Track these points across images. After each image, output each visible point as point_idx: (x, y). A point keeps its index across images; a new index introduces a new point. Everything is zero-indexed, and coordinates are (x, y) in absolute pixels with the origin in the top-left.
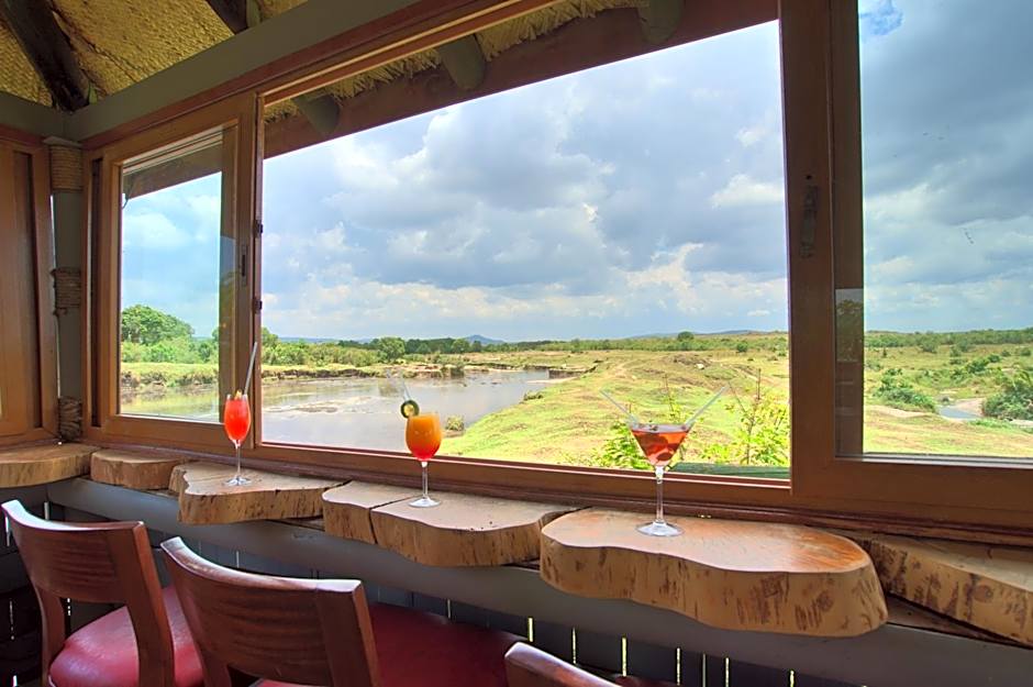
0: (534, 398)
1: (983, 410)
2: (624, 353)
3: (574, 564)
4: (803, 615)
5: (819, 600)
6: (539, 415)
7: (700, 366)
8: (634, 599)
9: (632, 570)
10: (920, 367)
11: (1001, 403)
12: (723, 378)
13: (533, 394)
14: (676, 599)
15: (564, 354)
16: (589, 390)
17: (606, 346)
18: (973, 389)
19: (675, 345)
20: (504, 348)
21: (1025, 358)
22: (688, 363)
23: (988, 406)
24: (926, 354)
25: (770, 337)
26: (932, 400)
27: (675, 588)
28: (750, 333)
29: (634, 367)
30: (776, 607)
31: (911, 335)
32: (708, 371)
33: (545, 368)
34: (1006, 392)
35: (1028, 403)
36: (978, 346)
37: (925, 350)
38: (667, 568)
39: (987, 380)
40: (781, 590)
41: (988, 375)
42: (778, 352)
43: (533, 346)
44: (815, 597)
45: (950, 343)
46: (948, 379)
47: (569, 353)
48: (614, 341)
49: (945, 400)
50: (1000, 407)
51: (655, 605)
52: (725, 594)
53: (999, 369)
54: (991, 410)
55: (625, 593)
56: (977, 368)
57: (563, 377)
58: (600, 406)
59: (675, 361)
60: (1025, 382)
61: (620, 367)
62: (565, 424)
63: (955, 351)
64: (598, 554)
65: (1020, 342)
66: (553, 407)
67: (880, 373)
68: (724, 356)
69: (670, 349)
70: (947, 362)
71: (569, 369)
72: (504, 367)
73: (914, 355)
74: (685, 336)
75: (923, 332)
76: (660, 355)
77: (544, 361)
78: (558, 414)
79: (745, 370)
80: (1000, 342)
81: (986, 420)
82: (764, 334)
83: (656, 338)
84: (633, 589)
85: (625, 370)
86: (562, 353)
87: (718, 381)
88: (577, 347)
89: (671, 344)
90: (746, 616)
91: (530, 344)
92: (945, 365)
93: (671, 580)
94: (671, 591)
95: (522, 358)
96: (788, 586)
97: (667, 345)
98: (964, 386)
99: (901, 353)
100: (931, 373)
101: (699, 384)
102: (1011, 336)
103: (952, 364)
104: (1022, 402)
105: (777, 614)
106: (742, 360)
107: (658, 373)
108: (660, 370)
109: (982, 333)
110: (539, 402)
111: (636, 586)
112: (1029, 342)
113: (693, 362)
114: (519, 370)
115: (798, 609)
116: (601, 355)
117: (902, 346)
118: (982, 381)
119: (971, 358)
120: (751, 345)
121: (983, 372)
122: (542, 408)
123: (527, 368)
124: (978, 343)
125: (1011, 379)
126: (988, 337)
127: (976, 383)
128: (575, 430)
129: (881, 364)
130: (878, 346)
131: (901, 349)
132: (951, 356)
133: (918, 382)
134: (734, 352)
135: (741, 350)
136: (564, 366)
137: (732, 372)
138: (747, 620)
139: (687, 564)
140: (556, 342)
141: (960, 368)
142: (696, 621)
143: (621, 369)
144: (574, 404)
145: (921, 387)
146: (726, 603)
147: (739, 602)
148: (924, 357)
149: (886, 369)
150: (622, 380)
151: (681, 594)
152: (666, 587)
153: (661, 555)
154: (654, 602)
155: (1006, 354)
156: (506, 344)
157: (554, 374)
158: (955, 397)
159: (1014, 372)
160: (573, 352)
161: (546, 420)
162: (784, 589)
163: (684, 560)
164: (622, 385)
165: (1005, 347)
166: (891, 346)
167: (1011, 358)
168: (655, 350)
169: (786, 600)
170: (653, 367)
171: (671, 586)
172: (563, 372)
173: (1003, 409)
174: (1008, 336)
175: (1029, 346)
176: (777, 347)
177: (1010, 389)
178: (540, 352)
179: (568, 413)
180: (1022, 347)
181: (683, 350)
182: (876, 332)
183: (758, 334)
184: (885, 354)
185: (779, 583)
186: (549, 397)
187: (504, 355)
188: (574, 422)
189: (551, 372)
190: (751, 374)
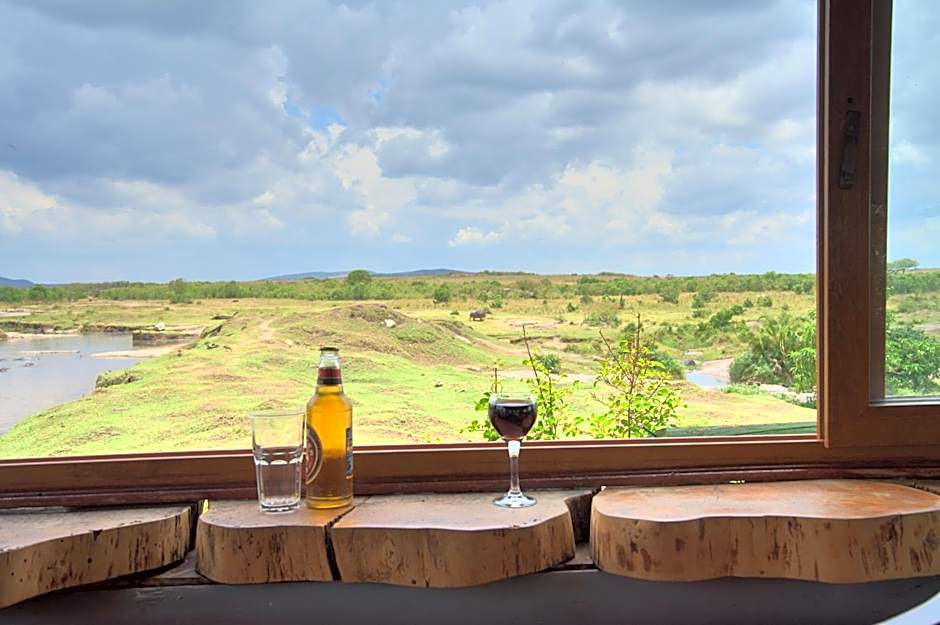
0: (118, 381)
1: (731, 374)
2: (263, 304)
3: (674, 544)
4: (916, 557)
5: (928, 540)
6: (136, 411)
7: (390, 323)
8: (736, 575)
9: (733, 540)
10: (661, 322)
11: (748, 366)
12: (423, 341)
13: (118, 374)
14: (788, 563)
15: (158, 306)
16: (219, 365)
17: (231, 292)
18: (720, 348)
19: (344, 290)
20: (39, 294)
21: (767, 308)
22: (372, 319)
23: (736, 370)
24: (666, 303)
25: (479, 280)
26: (680, 363)
27: (785, 552)
28: (450, 273)
29: (287, 325)
30: (894, 553)
31: (649, 279)
32: (401, 330)
33: (122, 329)
34: (754, 351)
35: (775, 363)
36: (720, 295)
37: (667, 300)
38: (775, 531)
39: (733, 336)
40: (896, 534)
41: (734, 330)
42: (490, 302)
43: (97, 291)
44: (924, 537)
45: (691, 290)
46: (692, 336)
47: (167, 304)
48: (245, 284)
49: (692, 363)
50: (747, 370)
51: (765, 576)
52: (850, 545)
53: (743, 322)
54: (739, 374)
55: (726, 569)
56: (722, 321)
57: (159, 345)
58: (245, 391)
59: (352, 316)
60: (771, 338)
61: (264, 325)
62: (193, 423)
63: (698, 300)
64: (697, 527)
65: (760, 290)
66: (162, 395)
67: (617, 331)
68: (418, 307)
69: (338, 297)
70: (691, 315)
71: (170, 331)
72: (38, 328)
73: (654, 306)
74: (358, 277)
75: (662, 275)
76: (323, 307)
77: (121, 317)
78: (174, 406)
79: (450, 328)
80: (741, 290)
81: (736, 386)
82: (470, 274)
83: (310, 278)
84: (735, 562)
85: (273, 330)
86: (154, 303)
87: (416, 346)
88: (180, 293)
89: (338, 288)
90: (870, 567)
91: (90, 286)
92: (688, 318)
93: (781, 544)
94: (781, 556)
95: (75, 313)
96: (902, 529)
97: (331, 291)
98: (710, 345)
99: (640, 302)
100: (674, 329)
101: (389, 350)
102: (753, 282)
103: (695, 316)
104: (768, 362)
105: (895, 560)
106: (443, 313)
107: (327, 334)
108: (328, 329)
109: (724, 277)
110: (131, 388)
111: (739, 557)
112: (769, 289)
113: (378, 317)
114: (72, 334)
115: (912, 551)
116: (225, 306)
117: (640, 294)
118: (728, 338)
119: (713, 309)
120: (454, 292)
121: (728, 327)
122: (140, 398)
123: (86, 330)
124: (720, 290)
125: (758, 335)
126: (730, 282)
127: (721, 341)
128: (217, 431)
129: (619, 317)
130: (614, 293)
131: (639, 298)
132: (694, 307)
133: (660, 341)
134: (431, 301)
135: (441, 298)
136: (160, 325)
137: (435, 332)
138: (870, 570)
139: (799, 521)
140: (141, 285)
141: (706, 321)
142: (817, 582)
143: (267, 330)
144: (200, 388)
145: (667, 348)
146: (852, 556)
147: (863, 553)
148: (665, 308)
149: (625, 325)
150: (270, 346)
151: (794, 555)
152: (776, 553)
153: (766, 517)
154: (762, 572)
155: (749, 304)
156: (39, 288)
157: (142, 339)
158: (701, 359)
159: (761, 327)
160: (174, 302)
161: (153, 418)
162: (899, 531)
163: (795, 518)
164: (274, 355)
165: (747, 295)
166: (627, 293)
167: (754, 309)
168: (312, 299)
169: (901, 543)
170: (319, 326)
171: (781, 550)
172: (159, 336)
173: (751, 372)
174: (749, 281)
175: (771, 294)
176: (489, 294)
177: (757, 348)
178: (110, 302)
179: (192, 405)
180: (763, 295)
181: (356, 298)
182: (610, 274)
183: (461, 274)
184: (622, 304)
185: (893, 527)
186: (150, 379)
187: (38, 307)
188: (211, 418)
189: (136, 337)
190: (460, 334)
